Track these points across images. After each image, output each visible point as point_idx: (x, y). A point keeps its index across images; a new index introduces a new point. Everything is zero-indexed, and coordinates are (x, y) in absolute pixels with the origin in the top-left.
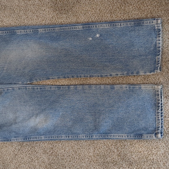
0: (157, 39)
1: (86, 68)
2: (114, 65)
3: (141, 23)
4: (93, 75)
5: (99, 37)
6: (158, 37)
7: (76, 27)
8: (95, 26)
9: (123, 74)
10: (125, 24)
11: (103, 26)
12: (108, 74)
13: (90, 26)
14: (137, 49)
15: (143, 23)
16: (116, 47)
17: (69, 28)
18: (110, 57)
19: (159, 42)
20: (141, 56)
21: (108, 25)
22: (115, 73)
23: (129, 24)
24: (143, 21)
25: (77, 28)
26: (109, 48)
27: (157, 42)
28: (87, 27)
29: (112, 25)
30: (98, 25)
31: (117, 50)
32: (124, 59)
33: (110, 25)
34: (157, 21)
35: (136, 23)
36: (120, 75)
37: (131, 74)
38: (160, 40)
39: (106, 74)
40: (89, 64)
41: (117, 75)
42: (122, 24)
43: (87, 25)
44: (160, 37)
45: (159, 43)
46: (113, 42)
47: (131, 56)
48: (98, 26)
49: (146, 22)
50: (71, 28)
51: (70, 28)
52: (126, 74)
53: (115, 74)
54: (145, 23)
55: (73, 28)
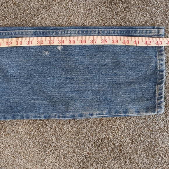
0: (158, 59)
1: (38, 102)
2: (87, 98)
3: (132, 31)
4: (49, 114)
5: (62, 50)
6: (159, 55)
7: (22, 33)
8: (56, 32)
9: (102, 114)
10: (106, 32)
11: (69, 32)
12: (76, 114)
13: (46, 32)
14: (124, 72)
15: (135, 32)
16: (91, 68)
17: (8, 33)
18: (79, 84)
19: (161, 62)
20: (130, 83)
21: (77, 32)
22: (87, 111)
23: (112, 32)
24: (135, 28)
25: (24, 33)
26: (78, 69)
27: (158, 63)
28: (42, 33)
29: (84, 32)
30: (61, 31)
31: (92, 73)
32: (102, 88)
33: (80, 32)
34: (158, 31)
35: (124, 31)
36: (97, 115)
37: (115, 113)
38: (162, 60)
39: (72, 114)
40: (43, 96)
41: (92, 115)
42: (101, 32)
43: (41, 29)
44: (162, 55)
45: (162, 65)
46: (84, 59)
47: (114, 84)
48: (60, 33)
49: (140, 31)
50: (13, 34)
51: (11, 33)
52: (107, 114)
53: (88, 113)
54: (138, 32)
55: (17, 33)
